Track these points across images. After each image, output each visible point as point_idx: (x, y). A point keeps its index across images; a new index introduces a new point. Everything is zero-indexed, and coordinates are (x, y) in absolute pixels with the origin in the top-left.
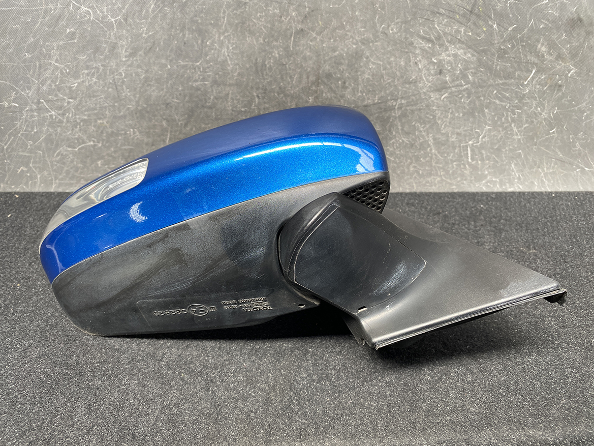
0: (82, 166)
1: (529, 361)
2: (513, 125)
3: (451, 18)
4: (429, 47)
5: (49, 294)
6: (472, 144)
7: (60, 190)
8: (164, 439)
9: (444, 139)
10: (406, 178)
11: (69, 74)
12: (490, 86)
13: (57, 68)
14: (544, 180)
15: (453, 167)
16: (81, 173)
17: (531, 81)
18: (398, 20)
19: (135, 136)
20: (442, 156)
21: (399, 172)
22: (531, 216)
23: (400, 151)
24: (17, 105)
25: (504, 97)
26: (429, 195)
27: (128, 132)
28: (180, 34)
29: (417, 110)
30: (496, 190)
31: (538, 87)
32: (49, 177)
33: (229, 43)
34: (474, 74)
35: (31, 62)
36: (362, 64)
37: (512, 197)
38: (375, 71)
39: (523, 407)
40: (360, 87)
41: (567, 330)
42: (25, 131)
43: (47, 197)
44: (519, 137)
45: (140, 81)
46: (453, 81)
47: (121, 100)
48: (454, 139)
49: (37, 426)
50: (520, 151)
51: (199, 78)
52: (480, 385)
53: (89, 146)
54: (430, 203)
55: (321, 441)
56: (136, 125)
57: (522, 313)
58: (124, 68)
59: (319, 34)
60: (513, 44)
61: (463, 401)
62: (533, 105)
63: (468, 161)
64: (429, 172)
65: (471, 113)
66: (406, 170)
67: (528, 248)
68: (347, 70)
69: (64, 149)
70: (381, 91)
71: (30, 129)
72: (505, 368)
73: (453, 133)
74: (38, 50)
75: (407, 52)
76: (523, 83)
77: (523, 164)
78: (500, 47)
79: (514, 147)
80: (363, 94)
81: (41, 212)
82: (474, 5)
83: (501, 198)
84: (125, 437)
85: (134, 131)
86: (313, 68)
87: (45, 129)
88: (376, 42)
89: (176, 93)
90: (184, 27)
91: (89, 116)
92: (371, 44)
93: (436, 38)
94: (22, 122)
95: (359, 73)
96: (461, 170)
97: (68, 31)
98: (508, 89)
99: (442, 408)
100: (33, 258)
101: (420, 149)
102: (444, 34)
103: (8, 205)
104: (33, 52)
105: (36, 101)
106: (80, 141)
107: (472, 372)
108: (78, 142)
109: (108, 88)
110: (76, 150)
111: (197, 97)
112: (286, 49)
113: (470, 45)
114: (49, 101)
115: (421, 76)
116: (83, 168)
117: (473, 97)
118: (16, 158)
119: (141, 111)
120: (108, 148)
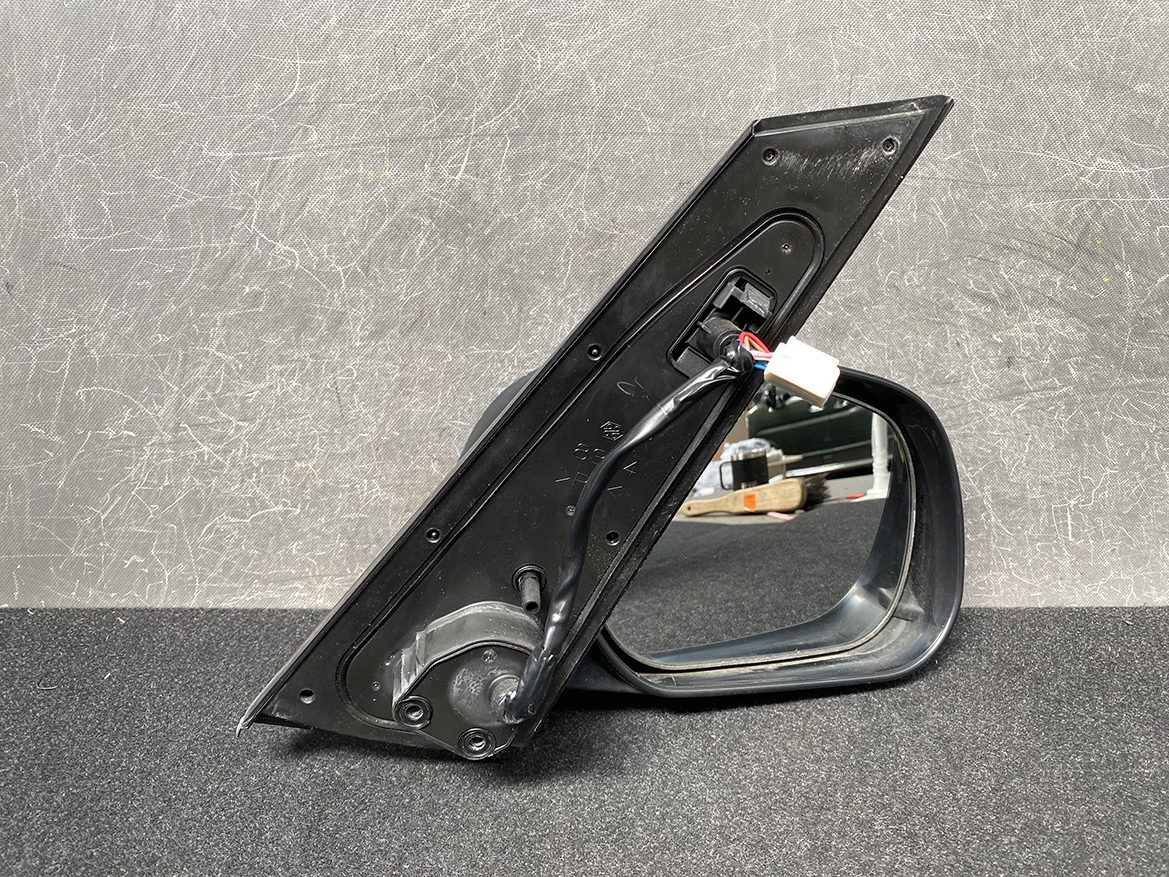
0: (256, 552)
2: (1164, 467)
3: (1034, 257)
4: (986, 313)
6: (1076, 506)
7: (210, 604)
9: (1015, 495)
11: (242, 372)
12: (1115, 389)
13: (219, 361)
15: (1035, 552)
16: (255, 567)
18: (922, 262)
19: (372, 493)
20: (1011, 530)
24: (134, 435)
25: (1146, 410)
27: (358, 486)
28: (474, 295)
29: (958, 436)
30: (1130, 603)
32: (189, 576)
33: (575, 311)
34: (1081, 366)
35: (168, 350)
36: (844, 348)
38: (872, 361)
42: (146, 484)
43: (184, 622)
45: (389, 387)
46: (1037, 379)
47: (347, 423)
48: (1036, 494)
51: (510, 379)
53: (274, 512)
56: (375, 471)
58: (358, 362)
63: (1067, 543)
64: (983, 561)
65: (1073, 443)
69: (222, 520)
71: (155, 482)
73: (1034, 483)
74: (183, 327)
75: (939, 323)
78: (1137, 314)
82: (1084, 234)
85: (370, 482)
87: (185, 480)
88: (875, 304)
89: (460, 408)
90: (485, 281)
91: (278, 453)
92: (865, 308)
93: (1002, 296)
94: (140, 468)
96: (1051, 559)
97: (247, 289)
98: (1154, 395)
102: (1019, 288)
103: (103, 645)
104: (173, 331)
105: (171, 425)
106: (256, 503)
108: (253, 505)
109: (322, 400)
110: (248, 521)
113: (1075, 309)
114: (198, 425)
115: (969, 369)
116: (260, 558)
117: (1079, 411)
118: (123, 537)
119: (387, 443)
120: (315, 517)
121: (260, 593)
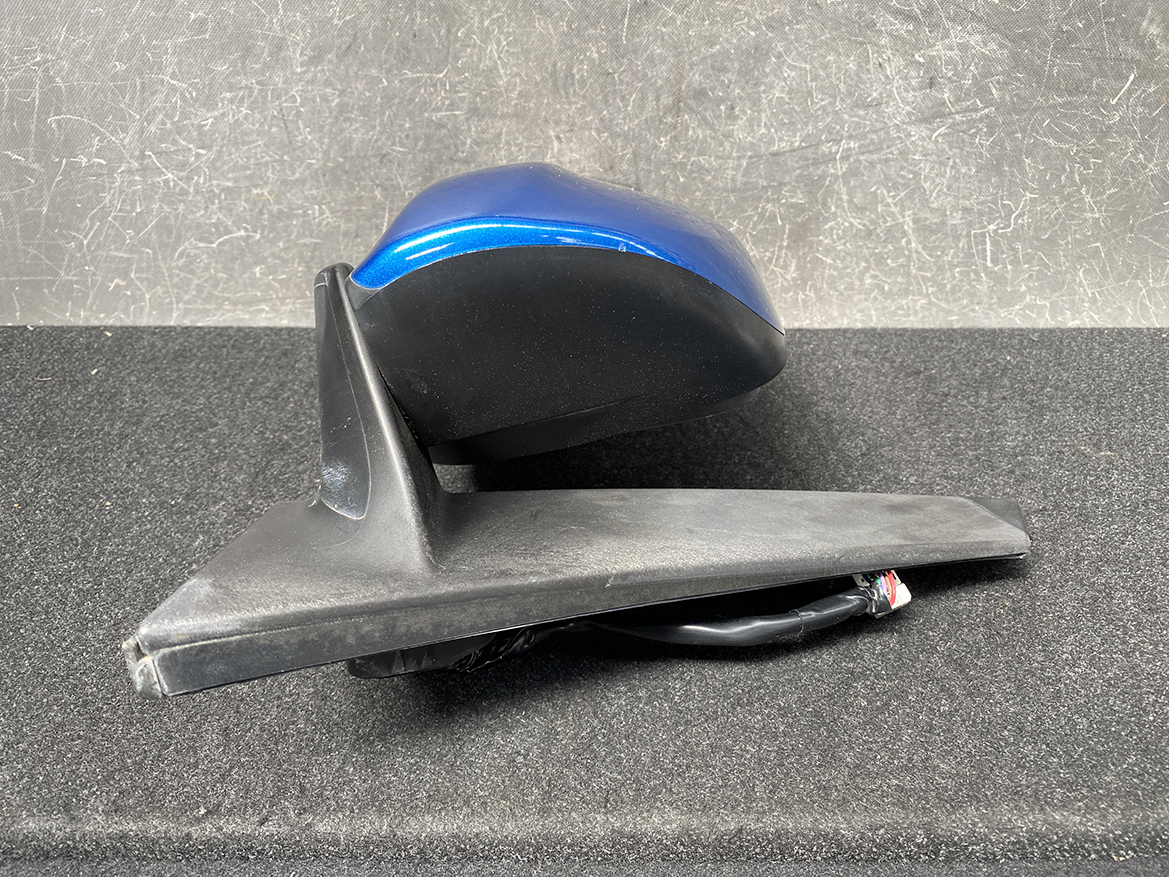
0: (225, 276)
1: (1069, 677)
2: (1084, 190)
4: (908, 31)
5: (162, 522)
6: (995, 231)
7: (187, 322)
8: (356, 796)
9: (935, 220)
10: (855, 299)
11: (196, 100)
12: (1036, 109)
13: (174, 89)
14: (1148, 303)
15: (954, 278)
16: (224, 290)
17: (1126, 98)
19: (323, 219)
20: (931, 256)
21: (842, 287)
22: (1111, 381)
23: (845, 244)
24: (104, 163)
25: (1067, 131)
26: (900, 335)
27: (310, 212)
28: (404, 17)
29: (880, 160)
30: (1042, 324)
31: (1140, 109)
32: (166, 298)
33: (501, 33)
34: (1002, 86)
35: (126, 79)
36: (767, 70)
37: (1074, 339)
38: (794, 83)
39: (1047, 768)
40: (764, 115)
41: (1158, 618)
42: (120, 210)
43: (163, 336)
44: (1097, 216)
45: (331, 113)
46: (958, 100)
47: (295, 150)
48: (956, 219)
49: (135, 763)
50: (1099, 244)
51: (443, 104)
52: (964, 721)
53: (237, 238)
54: (902, 350)
55: (645, 815)
56: (324, 198)
57: (1067, 581)
58: (300, 88)
59: (679, 10)
60: (1088, 20)
61: (927, 750)
62: (1127, 147)
63: (986, 268)
64: (903, 286)
65: (994, 167)
66: (857, 283)
67: (1097, 446)
68: (736, 81)
69: (191, 245)
70: (806, 124)
71: (128, 208)
72: (1019, 688)
73: (955, 208)
74: (138, 55)
75: (861, 43)
76: (1108, 101)
77: (1104, 272)
78: (1059, 27)
79: (1084, 235)
80: (769, 131)
81: (151, 365)
83: (1052, 341)
84: (286, 790)
85: (320, 208)
86: (667, 80)
87: (155, 206)
88: (797, 23)
89: (399, 134)
90: (413, 2)
91: (235, 180)
92: (787, 28)
93: (924, 12)
94: (114, 195)
95: (762, 88)
96: (969, 284)
97: (193, 16)
98: (1076, 115)
99: (883, 763)
100: (135, 454)
101: (885, 241)
103: (92, 351)
104: (129, 59)
105: (137, 153)
106: (221, 229)
107: (951, 696)
108: (218, 230)
109: (270, 127)
110: (214, 245)
111: (440, 140)
112: (614, 42)
113: (997, 24)
114: (161, 153)
115: (891, 91)
116: (228, 280)
117: (999, 133)
118: (105, 261)
119: (332, 170)
120: (274, 242)
121: (230, 314)
